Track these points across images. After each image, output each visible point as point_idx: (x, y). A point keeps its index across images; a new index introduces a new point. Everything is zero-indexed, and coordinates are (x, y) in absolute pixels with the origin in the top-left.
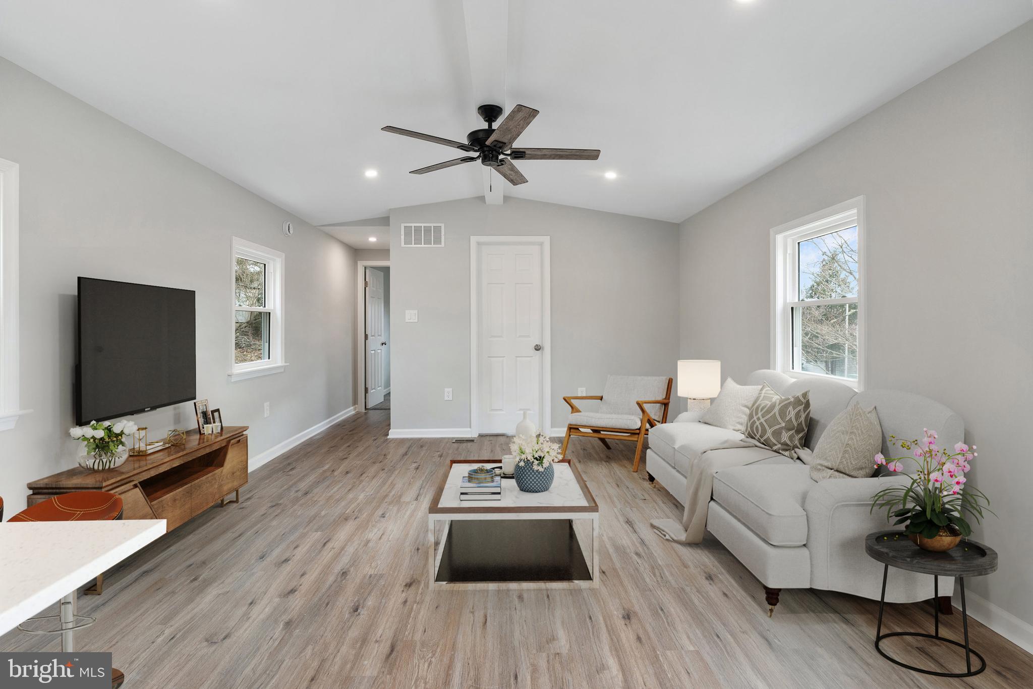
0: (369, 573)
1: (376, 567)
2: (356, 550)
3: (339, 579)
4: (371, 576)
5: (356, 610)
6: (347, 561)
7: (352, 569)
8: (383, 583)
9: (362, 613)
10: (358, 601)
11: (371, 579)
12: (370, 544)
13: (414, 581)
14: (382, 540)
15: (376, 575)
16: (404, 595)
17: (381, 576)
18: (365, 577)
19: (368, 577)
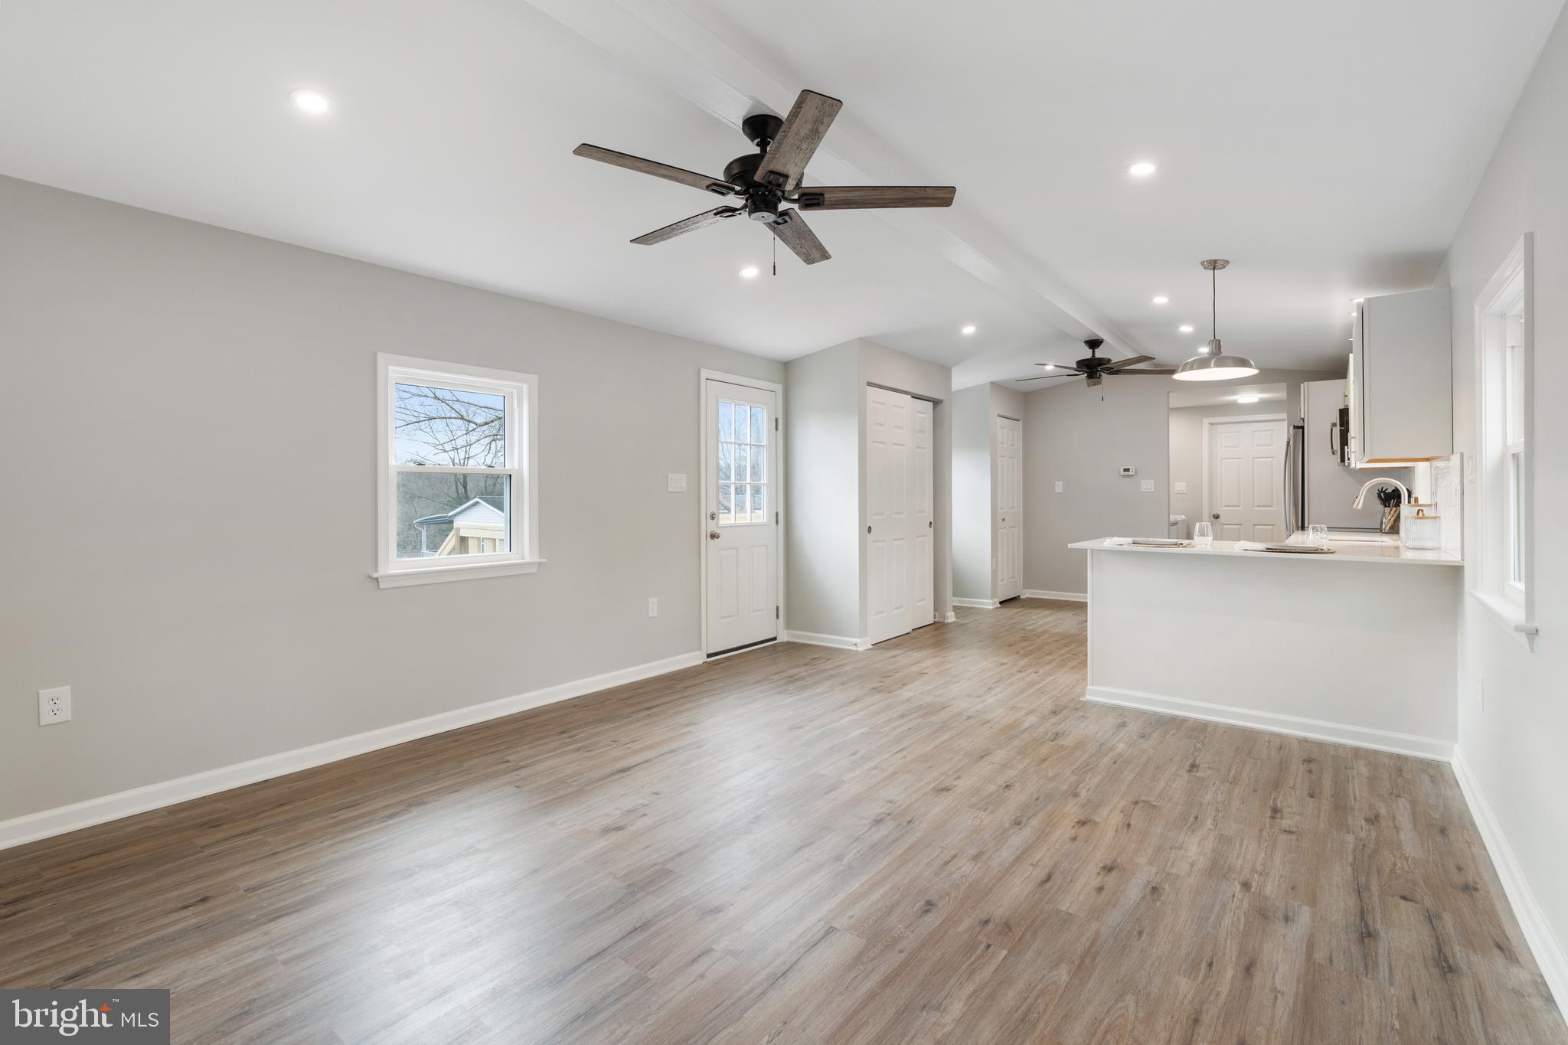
0: (986, 813)
1: (974, 818)
2: (997, 851)
3: (1025, 819)
4: (985, 810)
5: (1007, 786)
6: (1013, 838)
7: (1007, 825)
8: (973, 799)
9: (1002, 782)
10: (1005, 792)
11: (985, 807)
12: (973, 851)
13: (938, 791)
14: (954, 853)
15: (978, 809)
16: (956, 783)
17: (972, 806)
18: (993, 812)
19: (989, 810)
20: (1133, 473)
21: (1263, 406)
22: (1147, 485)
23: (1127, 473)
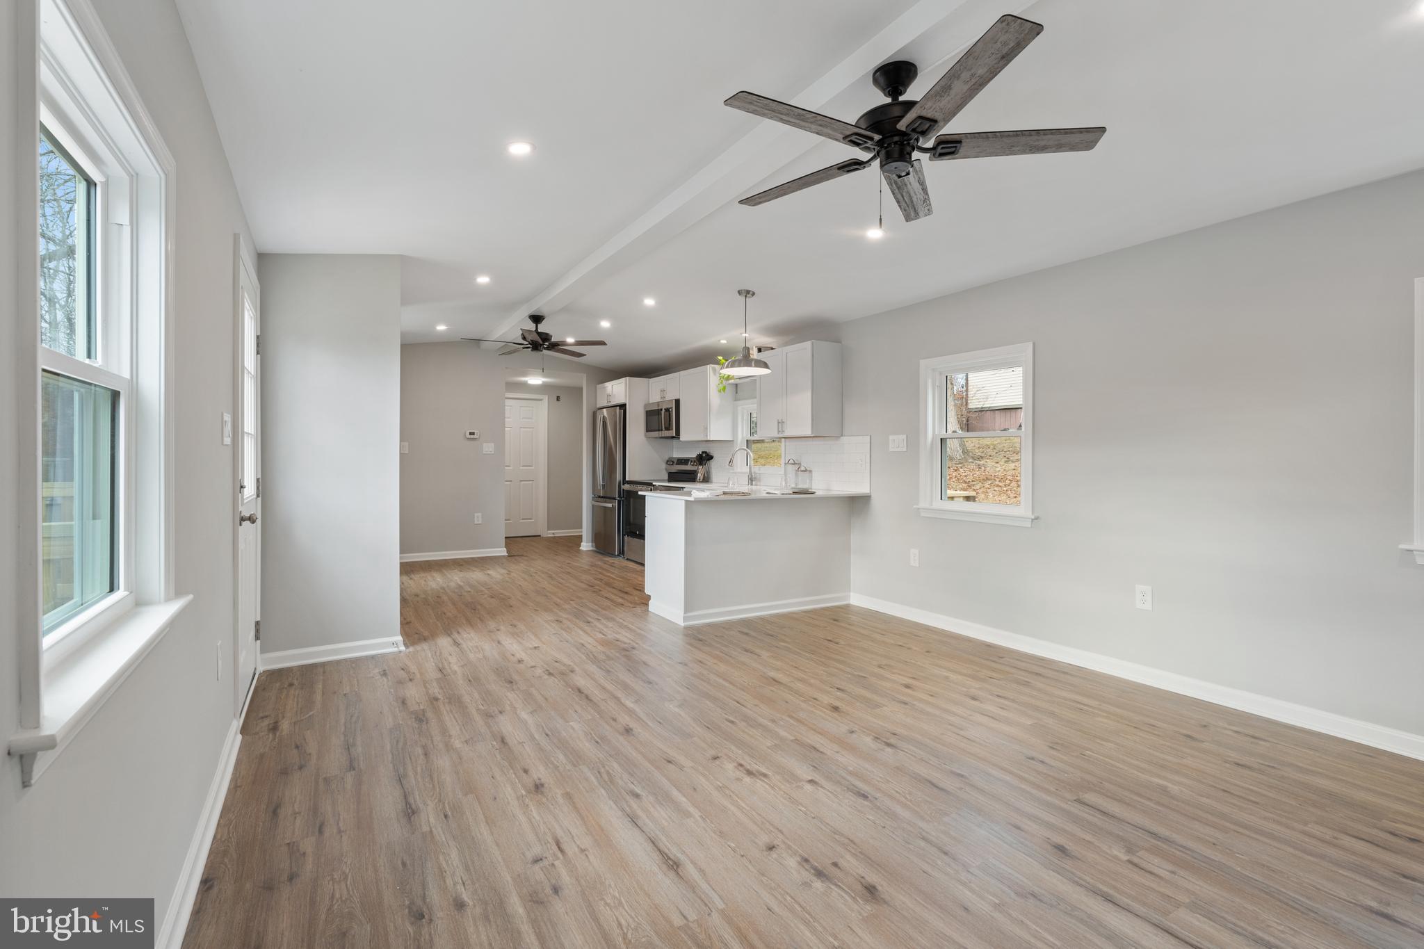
20: (477, 437)
21: (544, 388)
22: (489, 448)
23: (472, 436)
